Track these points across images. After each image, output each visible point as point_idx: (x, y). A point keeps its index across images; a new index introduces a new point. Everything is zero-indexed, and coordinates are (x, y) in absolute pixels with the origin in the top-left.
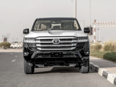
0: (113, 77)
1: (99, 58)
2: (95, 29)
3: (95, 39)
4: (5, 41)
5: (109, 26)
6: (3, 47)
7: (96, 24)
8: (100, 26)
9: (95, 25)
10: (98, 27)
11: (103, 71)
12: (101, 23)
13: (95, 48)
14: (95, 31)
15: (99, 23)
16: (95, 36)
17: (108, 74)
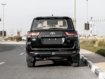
0: (104, 76)
1: (94, 52)
2: (91, 25)
3: (91, 33)
4: (18, 34)
5: (103, 22)
6: (16, 40)
7: (93, 21)
8: (96, 23)
9: (91, 22)
10: (94, 23)
11: (95, 69)
12: (96, 20)
13: (90, 42)
14: (91, 27)
15: (94, 20)
16: (91, 31)
17: (99, 73)
